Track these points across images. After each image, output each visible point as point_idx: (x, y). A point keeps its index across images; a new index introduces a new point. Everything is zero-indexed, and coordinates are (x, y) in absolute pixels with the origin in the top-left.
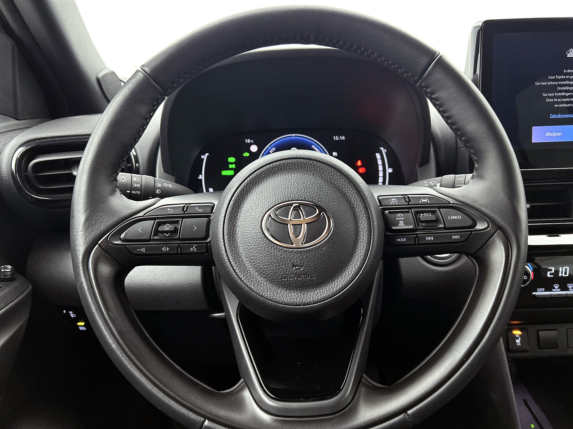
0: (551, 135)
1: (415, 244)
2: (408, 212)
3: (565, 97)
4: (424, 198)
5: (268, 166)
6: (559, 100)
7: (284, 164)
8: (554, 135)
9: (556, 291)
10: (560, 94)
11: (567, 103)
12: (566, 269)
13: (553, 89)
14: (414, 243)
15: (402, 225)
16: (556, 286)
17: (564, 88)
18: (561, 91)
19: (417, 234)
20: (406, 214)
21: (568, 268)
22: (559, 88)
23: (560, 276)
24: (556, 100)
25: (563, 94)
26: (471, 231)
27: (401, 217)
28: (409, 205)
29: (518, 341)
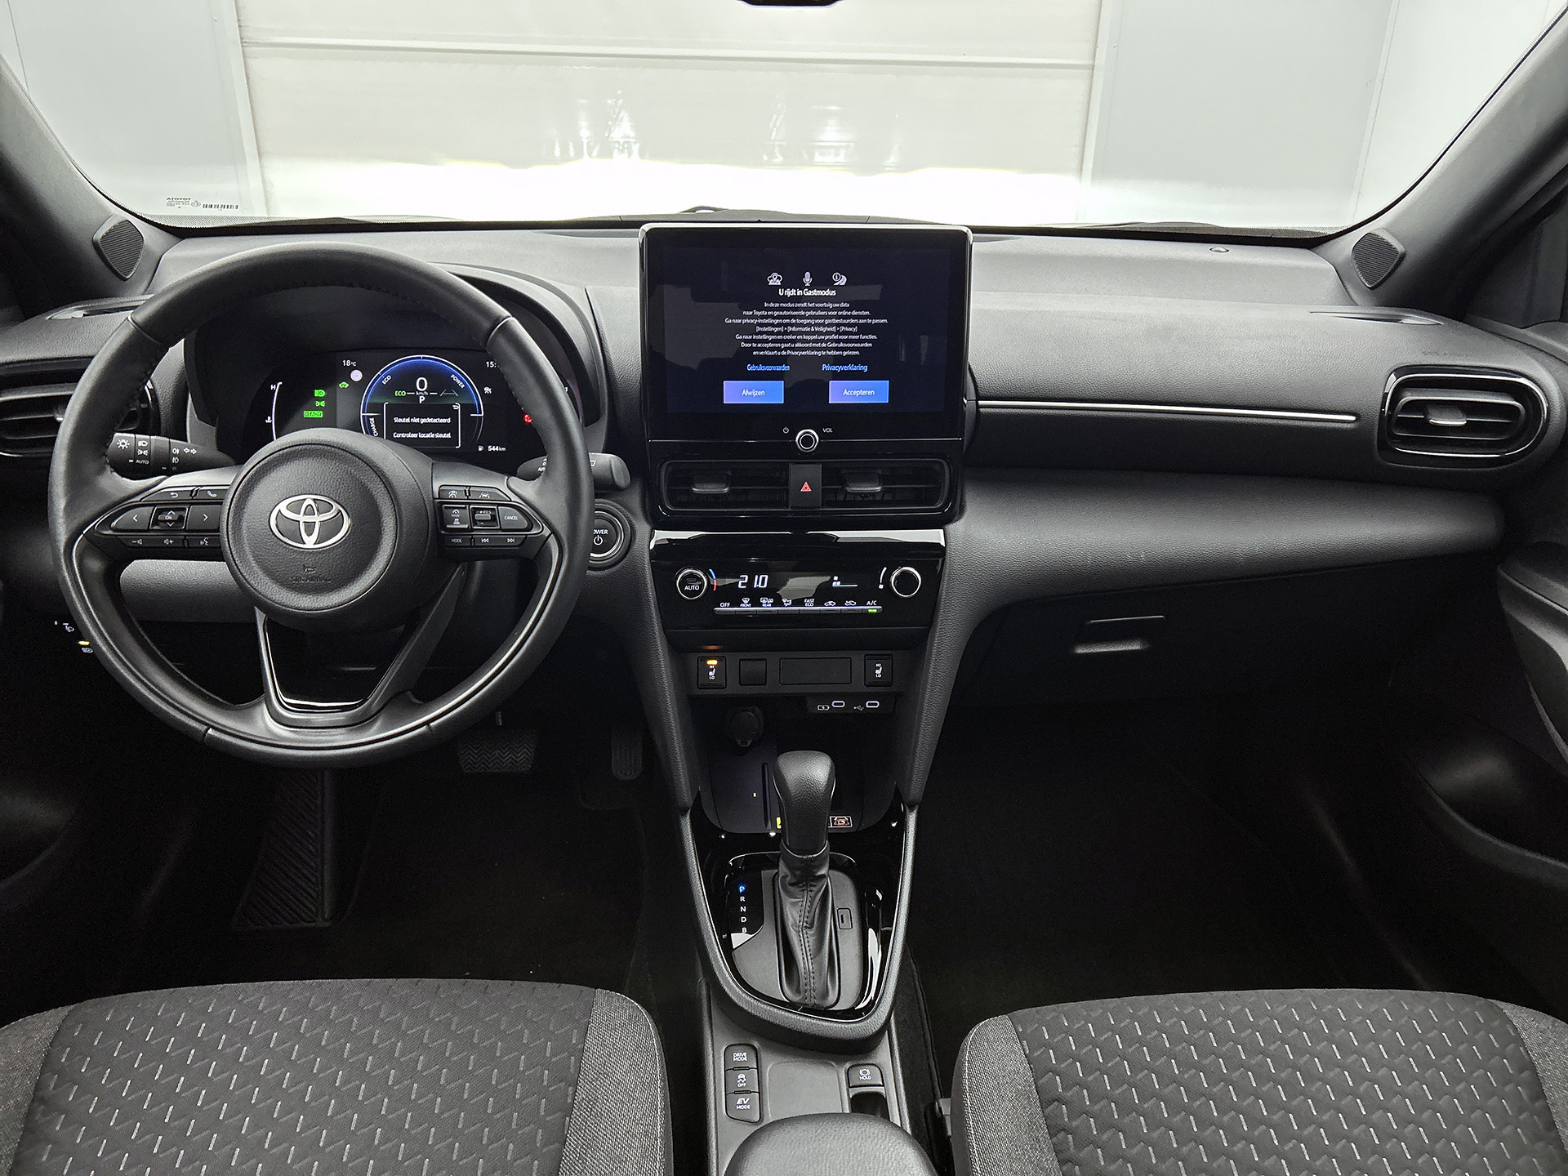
0: (750, 393)
1: (471, 546)
2: (465, 508)
3: (767, 341)
4: (485, 492)
5: (281, 452)
6: (759, 345)
7: (301, 450)
8: (755, 393)
9: (746, 606)
10: (760, 337)
11: (771, 349)
12: (764, 578)
13: (750, 330)
14: (469, 544)
15: (457, 524)
16: (746, 601)
17: (765, 329)
18: (761, 333)
19: (472, 535)
20: (462, 510)
21: (767, 577)
22: (758, 329)
23: (755, 586)
24: (754, 345)
25: (765, 337)
26: (526, 535)
27: (457, 514)
28: (468, 499)
29: (711, 674)
